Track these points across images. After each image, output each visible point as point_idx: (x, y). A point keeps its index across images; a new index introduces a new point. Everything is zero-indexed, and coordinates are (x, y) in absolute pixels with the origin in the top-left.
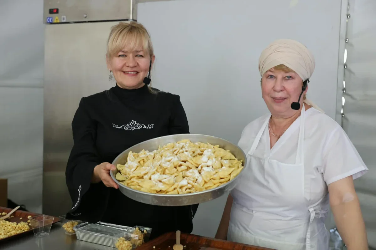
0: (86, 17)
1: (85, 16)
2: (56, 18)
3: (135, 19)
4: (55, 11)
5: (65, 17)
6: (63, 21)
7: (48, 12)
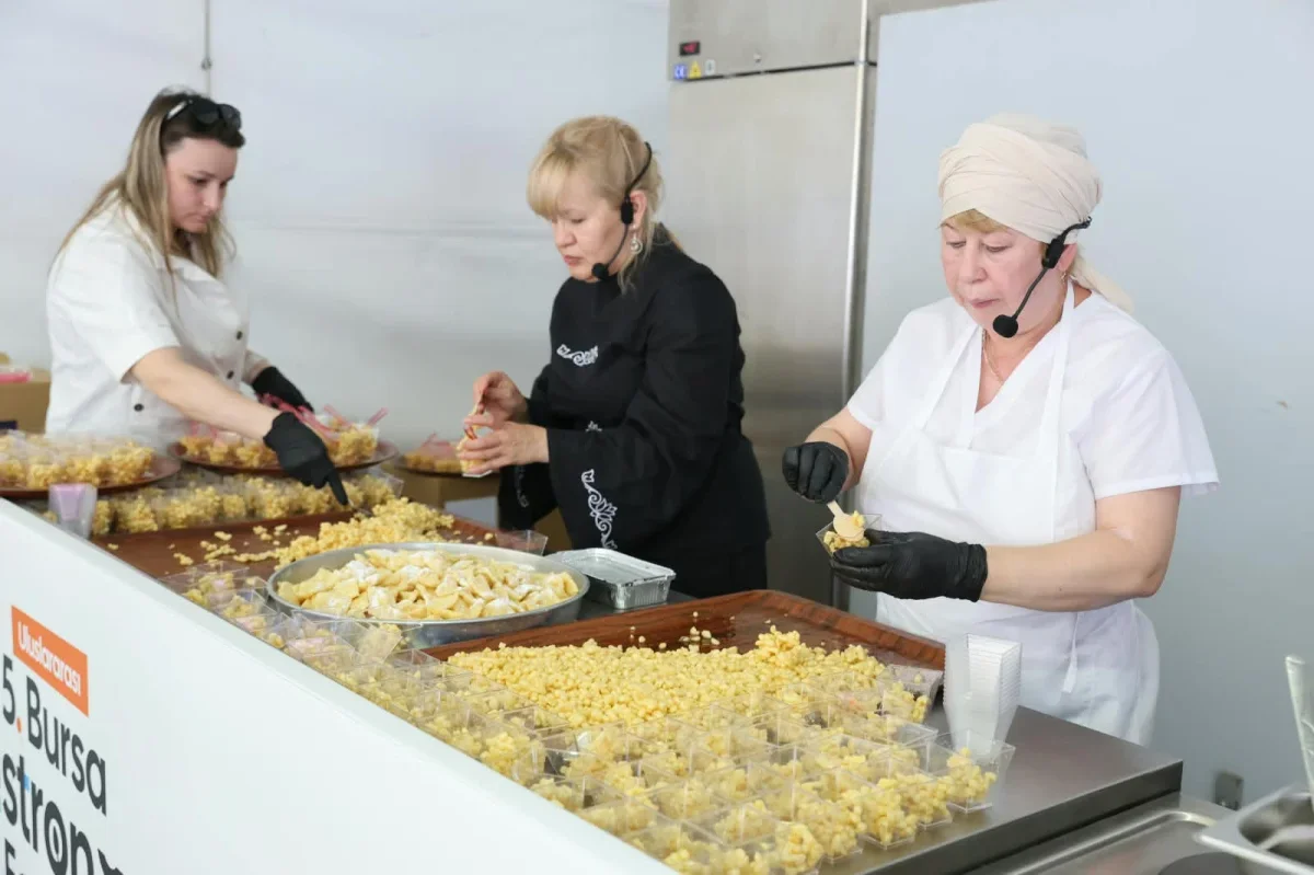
0: (758, 61)
1: (757, 57)
2: (695, 66)
3: (872, 59)
4: (691, 49)
5: (712, 62)
6: (709, 73)
7: (677, 50)
